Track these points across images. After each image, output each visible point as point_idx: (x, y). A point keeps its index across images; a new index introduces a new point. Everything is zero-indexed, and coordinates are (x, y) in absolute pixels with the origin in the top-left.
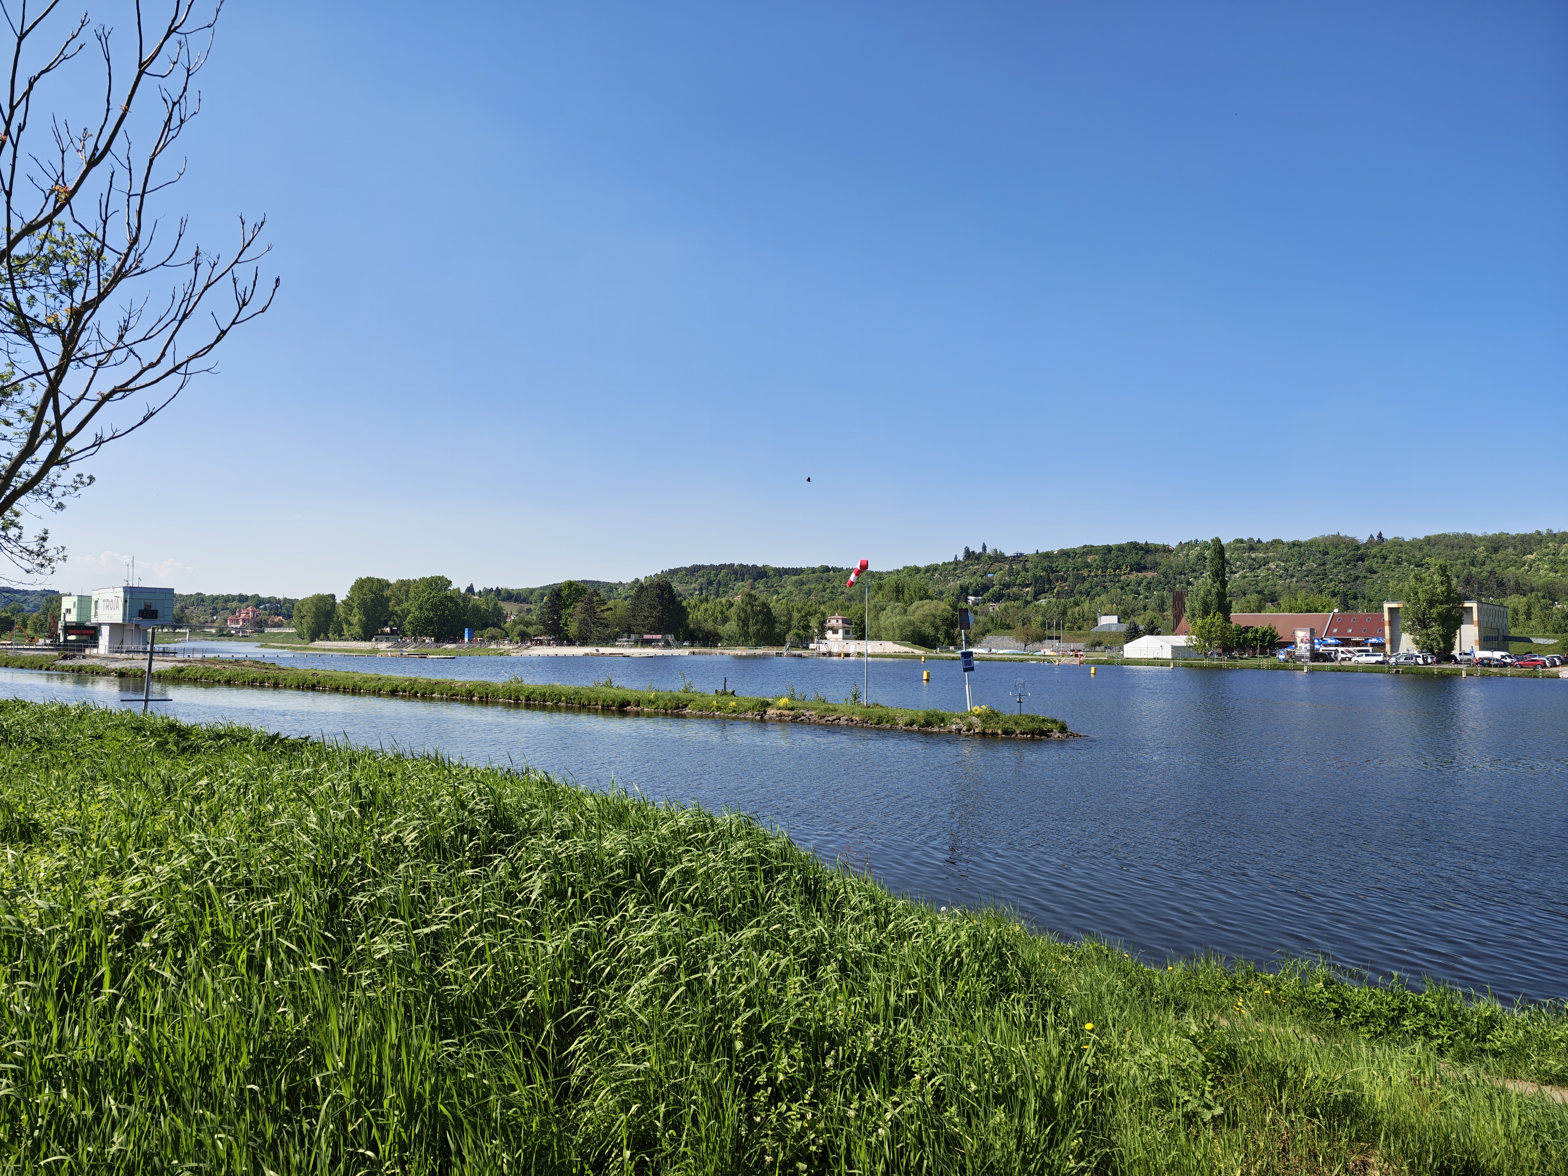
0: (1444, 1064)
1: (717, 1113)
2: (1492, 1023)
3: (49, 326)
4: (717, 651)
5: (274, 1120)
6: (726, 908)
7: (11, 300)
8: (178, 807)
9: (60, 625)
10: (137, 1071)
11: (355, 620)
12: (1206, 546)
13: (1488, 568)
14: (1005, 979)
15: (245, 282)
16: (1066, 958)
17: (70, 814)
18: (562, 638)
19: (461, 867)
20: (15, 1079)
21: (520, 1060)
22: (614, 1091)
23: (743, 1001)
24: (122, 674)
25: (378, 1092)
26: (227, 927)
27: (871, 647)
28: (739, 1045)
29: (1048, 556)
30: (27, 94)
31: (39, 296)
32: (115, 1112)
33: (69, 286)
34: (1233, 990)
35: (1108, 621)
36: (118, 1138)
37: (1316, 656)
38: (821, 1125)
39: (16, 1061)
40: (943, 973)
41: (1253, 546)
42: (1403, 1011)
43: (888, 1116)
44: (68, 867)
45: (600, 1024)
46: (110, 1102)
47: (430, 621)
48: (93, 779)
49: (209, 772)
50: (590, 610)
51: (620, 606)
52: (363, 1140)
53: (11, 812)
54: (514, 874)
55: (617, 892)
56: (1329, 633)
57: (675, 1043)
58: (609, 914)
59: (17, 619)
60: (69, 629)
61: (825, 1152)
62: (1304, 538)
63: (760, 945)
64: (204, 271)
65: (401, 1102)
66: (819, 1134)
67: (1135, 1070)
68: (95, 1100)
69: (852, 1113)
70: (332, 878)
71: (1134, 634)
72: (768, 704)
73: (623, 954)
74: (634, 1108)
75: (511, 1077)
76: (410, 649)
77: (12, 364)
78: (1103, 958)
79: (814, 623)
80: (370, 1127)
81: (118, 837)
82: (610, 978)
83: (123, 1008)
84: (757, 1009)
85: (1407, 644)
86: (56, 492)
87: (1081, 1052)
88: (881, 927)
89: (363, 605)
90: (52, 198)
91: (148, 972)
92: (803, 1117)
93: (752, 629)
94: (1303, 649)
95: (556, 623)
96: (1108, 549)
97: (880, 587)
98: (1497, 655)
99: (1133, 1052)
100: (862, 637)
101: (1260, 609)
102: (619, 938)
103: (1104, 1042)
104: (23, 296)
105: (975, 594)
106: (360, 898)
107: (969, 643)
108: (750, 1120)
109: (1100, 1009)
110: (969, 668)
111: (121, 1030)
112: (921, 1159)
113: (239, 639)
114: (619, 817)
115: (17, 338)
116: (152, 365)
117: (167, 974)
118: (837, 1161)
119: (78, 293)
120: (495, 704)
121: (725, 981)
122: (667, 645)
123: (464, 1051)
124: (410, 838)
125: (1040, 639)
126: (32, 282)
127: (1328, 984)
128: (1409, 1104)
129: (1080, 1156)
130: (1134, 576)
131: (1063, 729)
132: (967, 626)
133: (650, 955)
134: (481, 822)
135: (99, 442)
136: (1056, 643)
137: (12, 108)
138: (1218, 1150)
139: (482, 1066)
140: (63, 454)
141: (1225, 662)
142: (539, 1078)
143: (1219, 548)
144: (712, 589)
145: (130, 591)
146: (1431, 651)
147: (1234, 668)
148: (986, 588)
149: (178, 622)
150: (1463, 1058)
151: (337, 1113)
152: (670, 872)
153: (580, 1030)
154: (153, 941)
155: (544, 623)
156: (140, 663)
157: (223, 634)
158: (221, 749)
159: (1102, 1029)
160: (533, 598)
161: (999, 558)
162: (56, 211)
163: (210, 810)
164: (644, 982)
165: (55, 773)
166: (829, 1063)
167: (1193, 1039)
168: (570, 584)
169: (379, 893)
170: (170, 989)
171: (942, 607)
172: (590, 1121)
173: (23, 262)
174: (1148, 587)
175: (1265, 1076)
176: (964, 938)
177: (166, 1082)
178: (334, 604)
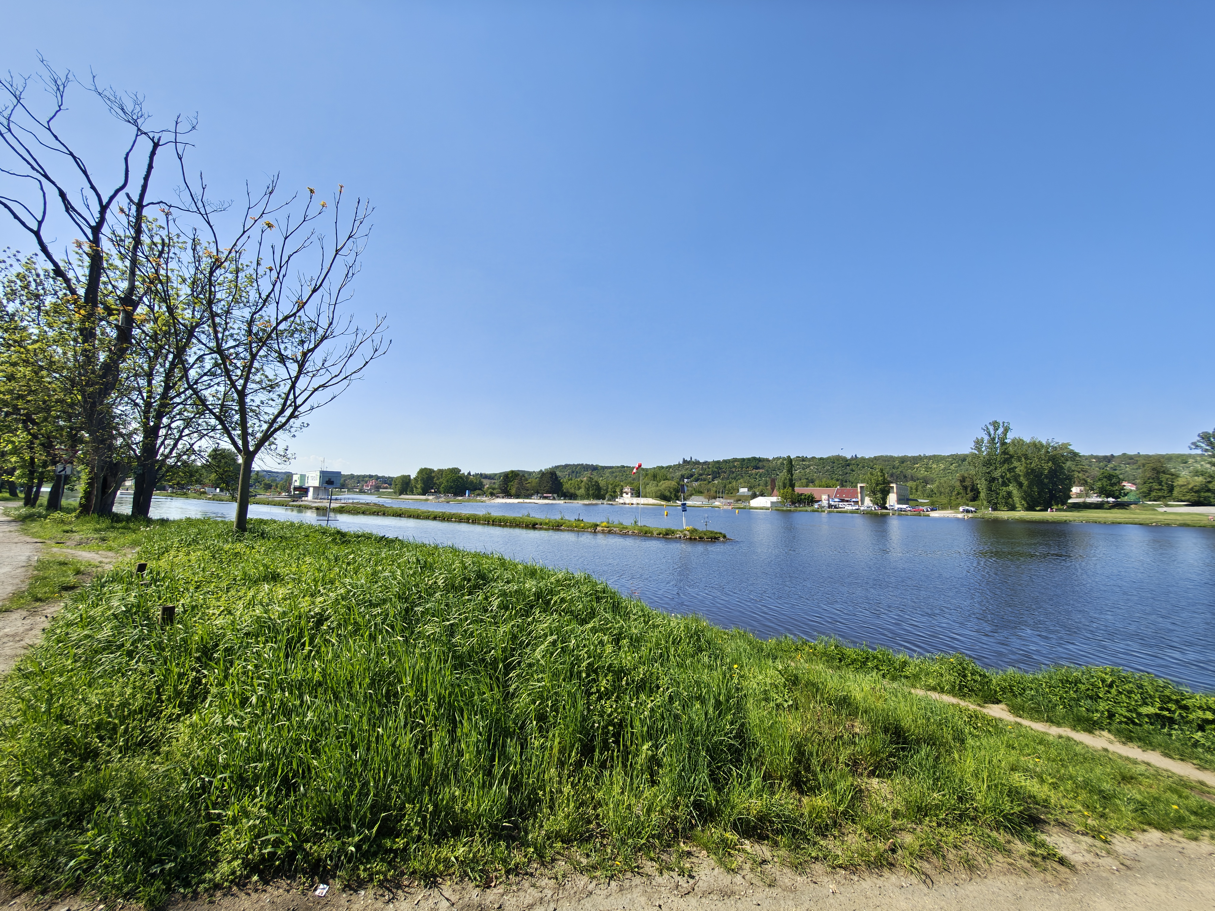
0: (885, 682)
1: (574, 705)
2: (905, 664)
3: (292, 359)
4: (576, 502)
5: (379, 706)
6: (579, 614)
7: (277, 348)
8: (341, 567)
9: (292, 487)
10: (320, 684)
11: (419, 486)
12: (784, 459)
13: (900, 470)
14: (700, 646)
15: (377, 342)
16: (726, 636)
17: (293, 570)
18: (508, 495)
19: (463, 595)
20: (265, 687)
21: (488, 680)
22: (529, 695)
23: (586, 655)
24: (318, 509)
25: (426, 696)
26: (359, 620)
27: (642, 500)
28: (584, 675)
29: (718, 462)
30: (287, 262)
31: (289, 347)
32: (309, 702)
33: (302, 342)
34: (797, 649)
35: (743, 490)
36: (310, 714)
37: (830, 506)
38: (620, 710)
39: (266, 679)
40: (673, 643)
41: (804, 459)
42: (867, 658)
43: (649, 706)
44: (292, 593)
45: (523, 665)
46: (307, 698)
47: (451, 487)
48: (304, 554)
49: (353, 552)
50: (521, 483)
51: (534, 481)
52: (418, 715)
53: (267, 568)
54: (486, 598)
55: (532, 607)
56: (835, 497)
57: (555, 675)
58: (527, 616)
59: (274, 484)
60: (296, 489)
61: (621, 722)
62: (825, 456)
63: (594, 630)
64: (360, 336)
65: (436, 699)
66: (618, 714)
67: (755, 685)
68: (301, 696)
69: (633, 705)
70: (406, 599)
71: (754, 496)
72: (597, 525)
73: (534, 634)
74: (538, 703)
75: (484, 689)
76: (443, 499)
77: (276, 375)
78: (741, 636)
79: (618, 490)
80: (421, 709)
81: (314, 580)
82: (528, 645)
83: (314, 656)
84: (592, 659)
85: (868, 501)
86: (293, 430)
87: (732, 677)
88: (646, 623)
89: (422, 479)
90: (297, 305)
91: (326, 640)
92: (611, 707)
93: (591, 492)
94: (825, 503)
95: (506, 488)
96: (743, 460)
97: (647, 475)
98: (904, 506)
99: (754, 677)
100: (638, 496)
101: (807, 486)
102: (531, 628)
103: (742, 673)
104: (282, 346)
105: (687, 478)
106: (419, 609)
107: (685, 499)
108: (588, 708)
109: (740, 659)
110: (684, 510)
111: (313, 666)
112: (663, 725)
113: (368, 494)
114: (532, 573)
115: (279, 364)
116: (336, 376)
117: (334, 641)
118: (626, 726)
119: (306, 345)
120: (479, 524)
121: (578, 646)
122: (554, 499)
123: (463, 677)
124: (440, 582)
125: (715, 498)
126: (286, 341)
127: (836, 647)
128: (871, 699)
129: (732, 723)
130: (754, 471)
131: (725, 537)
132: (684, 492)
133: (546, 635)
134: (473, 576)
135: (312, 408)
136: (722, 500)
137: (281, 267)
138: (791, 720)
139: (472, 684)
140: (297, 413)
141: (793, 508)
142: (496, 689)
143: (790, 460)
144: (574, 474)
145: (322, 473)
146: (877, 504)
147: (794, 511)
148: (692, 476)
149: (343, 486)
150: (894, 679)
151: (407, 703)
152: (555, 598)
153: (514, 668)
154: (329, 626)
155: (500, 489)
156: (325, 504)
157: (362, 492)
158: (359, 542)
159: (741, 667)
160: (496, 477)
161: (697, 463)
162: (298, 311)
163: (354, 569)
164: (543, 647)
165: (288, 551)
166: (624, 683)
167: (780, 671)
168: (512, 472)
169: (427, 607)
170: (335, 647)
171: (673, 484)
172: (518, 708)
173: (282, 332)
174: (760, 476)
175: (810, 687)
176: (682, 628)
177: (332, 688)
178: (410, 479)
